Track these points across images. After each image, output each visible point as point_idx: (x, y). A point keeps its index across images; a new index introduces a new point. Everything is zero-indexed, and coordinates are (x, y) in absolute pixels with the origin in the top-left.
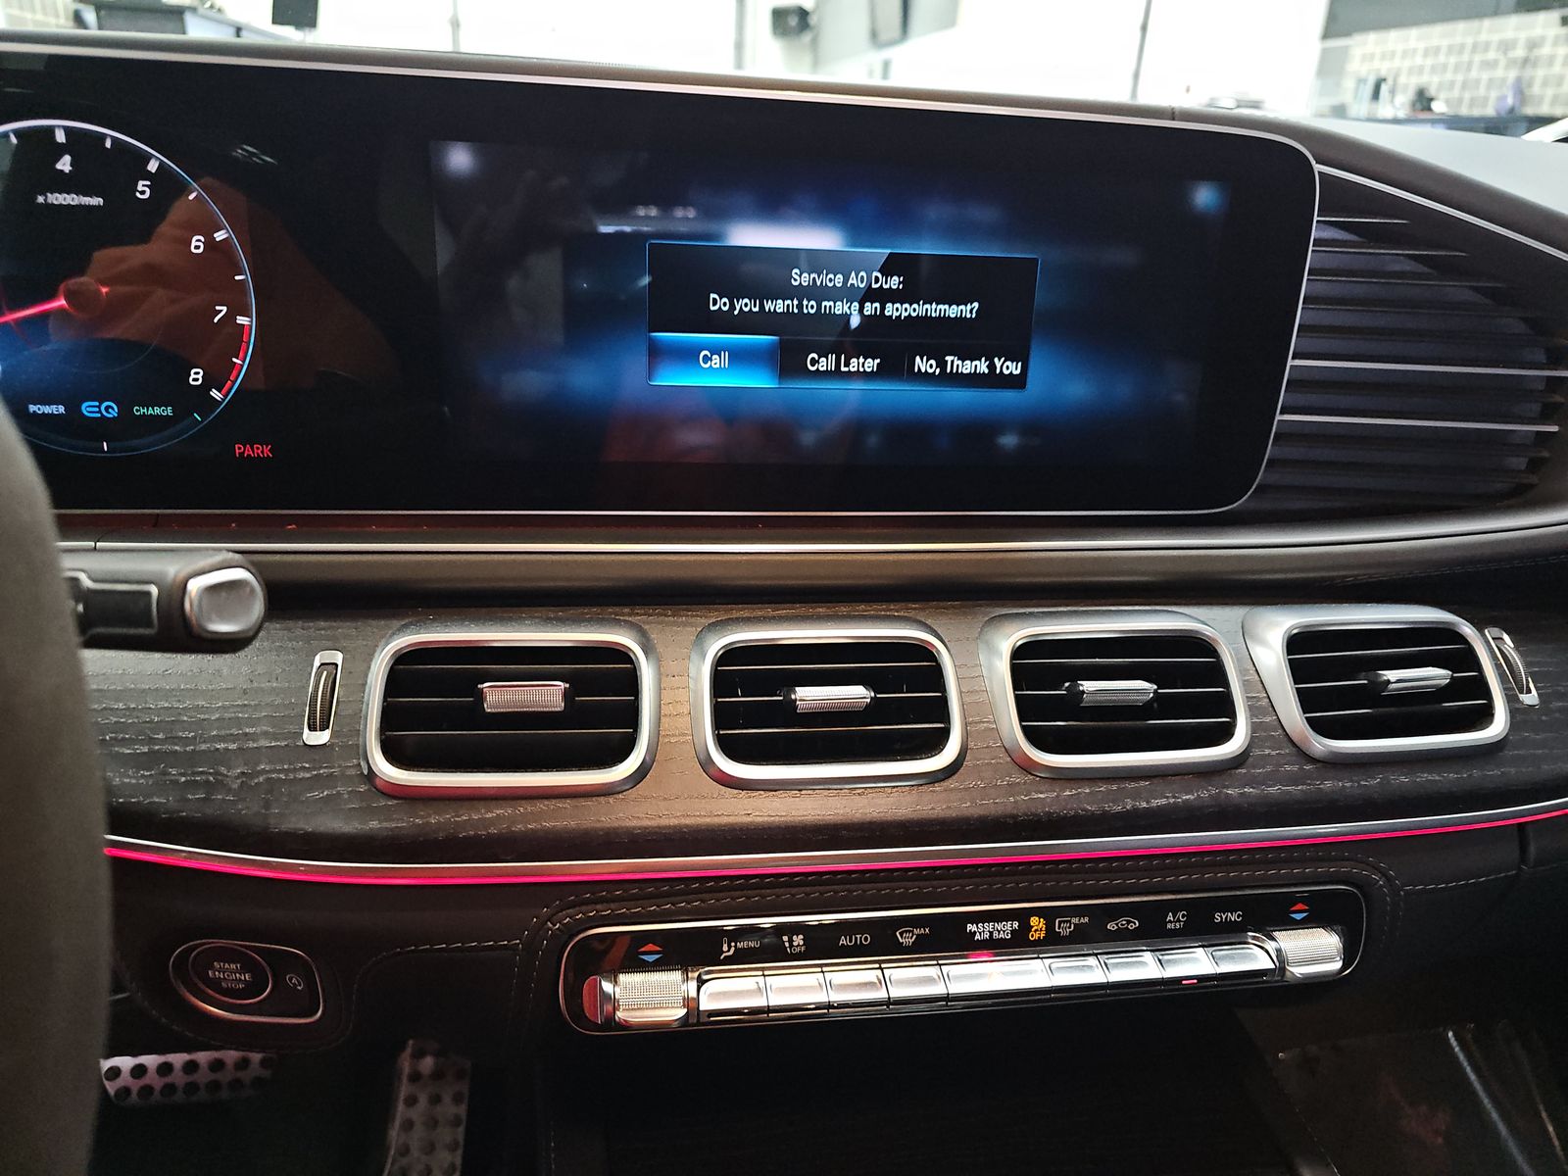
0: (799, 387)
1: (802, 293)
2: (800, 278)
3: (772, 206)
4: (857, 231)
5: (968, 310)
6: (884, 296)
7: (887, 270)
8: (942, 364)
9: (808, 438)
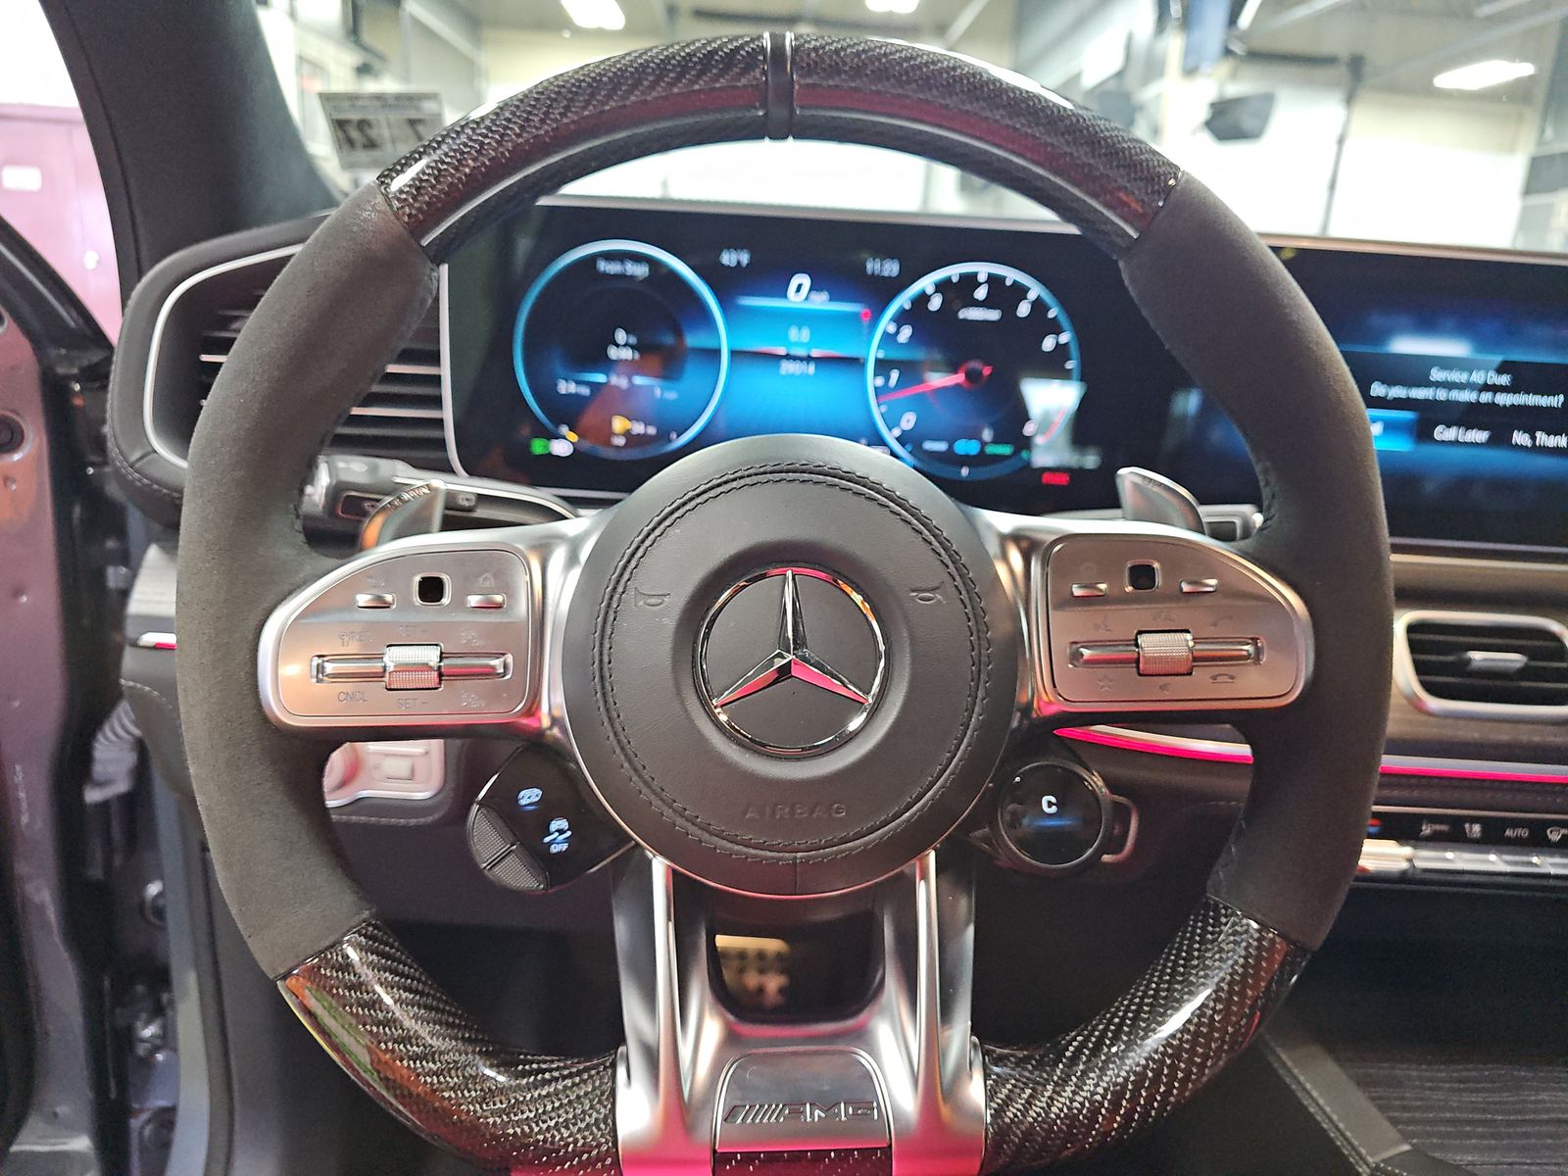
0: (1427, 450)
1: (1438, 385)
2: (1436, 375)
3: (1426, 325)
4: (1483, 342)
5: (1556, 401)
6: (1495, 389)
7: (1500, 370)
8: (1534, 438)
9: (1429, 487)
